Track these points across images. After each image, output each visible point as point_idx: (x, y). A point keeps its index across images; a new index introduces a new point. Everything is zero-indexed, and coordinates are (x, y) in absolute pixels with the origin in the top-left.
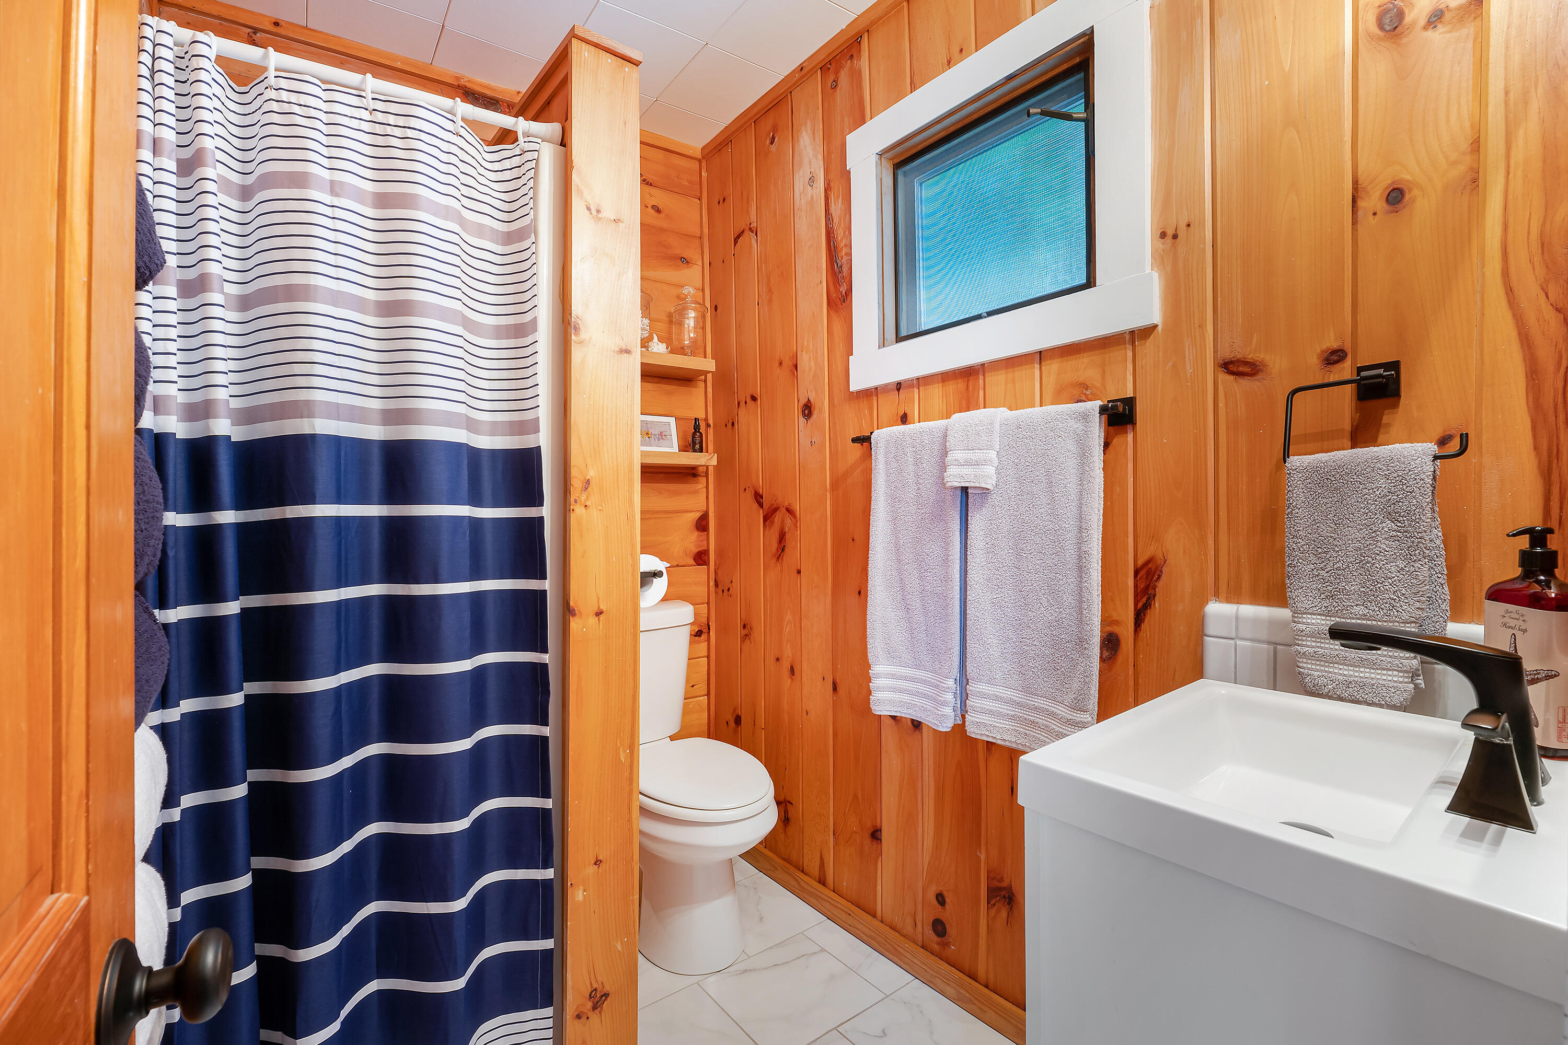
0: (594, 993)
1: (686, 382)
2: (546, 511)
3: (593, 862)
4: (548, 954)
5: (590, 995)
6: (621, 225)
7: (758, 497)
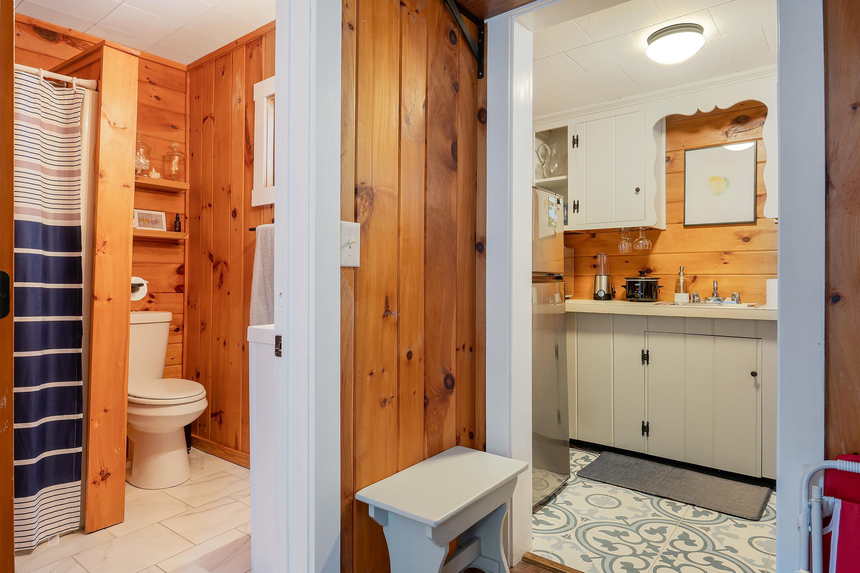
0: (102, 472)
1: (173, 194)
2: (83, 254)
3: (103, 410)
4: (79, 454)
5: (101, 473)
6: (126, 130)
7: (211, 256)
